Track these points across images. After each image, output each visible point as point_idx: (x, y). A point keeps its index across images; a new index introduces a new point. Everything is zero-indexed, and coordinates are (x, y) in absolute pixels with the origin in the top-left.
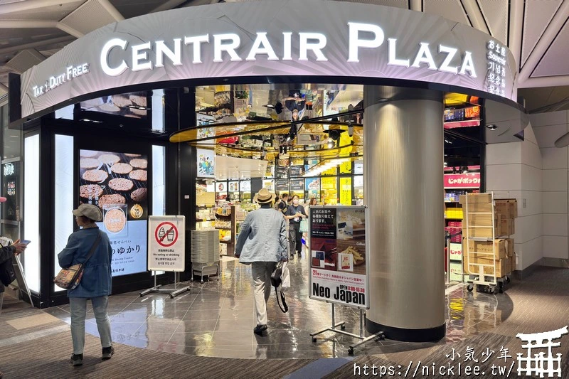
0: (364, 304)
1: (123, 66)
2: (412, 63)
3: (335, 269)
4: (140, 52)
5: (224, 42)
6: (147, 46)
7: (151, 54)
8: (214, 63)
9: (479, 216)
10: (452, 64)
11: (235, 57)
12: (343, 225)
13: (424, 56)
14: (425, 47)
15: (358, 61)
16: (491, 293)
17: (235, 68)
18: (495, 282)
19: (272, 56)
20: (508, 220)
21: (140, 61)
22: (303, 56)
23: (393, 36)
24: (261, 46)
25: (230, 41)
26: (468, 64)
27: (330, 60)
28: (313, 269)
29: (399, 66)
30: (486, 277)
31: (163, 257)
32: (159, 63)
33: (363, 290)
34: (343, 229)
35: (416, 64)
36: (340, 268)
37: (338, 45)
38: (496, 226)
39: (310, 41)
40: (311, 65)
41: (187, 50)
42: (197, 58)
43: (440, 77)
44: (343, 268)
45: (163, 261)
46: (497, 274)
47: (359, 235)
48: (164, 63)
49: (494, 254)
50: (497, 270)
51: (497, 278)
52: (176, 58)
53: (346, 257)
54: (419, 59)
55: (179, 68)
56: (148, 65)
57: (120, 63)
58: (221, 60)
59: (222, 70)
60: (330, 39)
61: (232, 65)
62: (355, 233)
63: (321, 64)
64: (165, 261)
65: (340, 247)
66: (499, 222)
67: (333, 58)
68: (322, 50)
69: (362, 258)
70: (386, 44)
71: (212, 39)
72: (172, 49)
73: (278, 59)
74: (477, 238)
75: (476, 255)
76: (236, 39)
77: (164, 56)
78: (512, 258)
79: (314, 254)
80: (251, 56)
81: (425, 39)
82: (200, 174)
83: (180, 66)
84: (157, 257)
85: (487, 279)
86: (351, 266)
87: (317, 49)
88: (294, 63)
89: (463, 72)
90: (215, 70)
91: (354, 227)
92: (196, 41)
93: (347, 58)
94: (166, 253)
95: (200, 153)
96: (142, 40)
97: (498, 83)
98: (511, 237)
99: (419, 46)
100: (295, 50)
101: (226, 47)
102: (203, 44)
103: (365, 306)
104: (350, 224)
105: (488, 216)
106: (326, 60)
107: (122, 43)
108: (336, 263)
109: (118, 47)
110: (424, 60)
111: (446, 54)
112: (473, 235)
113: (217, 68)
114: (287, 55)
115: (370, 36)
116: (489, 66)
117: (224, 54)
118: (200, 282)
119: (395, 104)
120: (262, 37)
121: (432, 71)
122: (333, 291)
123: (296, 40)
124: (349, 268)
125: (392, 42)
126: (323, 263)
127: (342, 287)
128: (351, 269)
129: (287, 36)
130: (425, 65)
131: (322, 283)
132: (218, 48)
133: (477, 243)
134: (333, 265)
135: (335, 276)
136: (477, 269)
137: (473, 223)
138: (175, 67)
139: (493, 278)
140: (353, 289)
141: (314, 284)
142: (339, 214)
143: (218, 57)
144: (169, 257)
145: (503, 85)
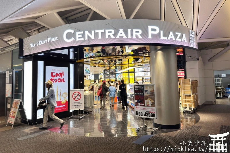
0: (155, 117)
1: (73, 39)
2: (168, 38)
3: (144, 106)
4: (79, 34)
5: (109, 32)
6: (82, 32)
7: (83, 35)
8: (105, 39)
9: (186, 87)
10: (180, 38)
11: (113, 37)
12: (146, 91)
13: (171, 36)
14: (171, 33)
15: (151, 38)
16: (191, 114)
17: (112, 40)
18: (193, 110)
19: (125, 37)
20: (195, 88)
21: (79, 38)
22: (134, 37)
23: (162, 30)
24: (121, 33)
25: (111, 32)
26: (184, 38)
27: (143, 38)
28: (136, 106)
29: (164, 39)
30: (189, 108)
31: (75, 105)
32: (86, 38)
33: (154, 112)
34: (146, 92)
35: (169, 39)
36: (146, 105)
37: (145, 33)
38: (192, 90)
39: (137, 32)
40: (137, 39)
41: (96, 35)
42: (100, 37)
43: (176, 42)
44: (147, 105)
45: (75, 106)
46: (193, 107)
47: (152, 94)
48: (88, 38)
49: (192, 100)
50: (193, 105)
51: (193, 108)
52: (92, 37)
53: (148, 102)
54: (170, 37)
55: (93, 40)
56: (83, 39)
57: (72, 38)
58: (108, 38)
59: (108, 41)
60: (143, 31)
61: (111, 40)
62: (151, 93)
63: (140, 39)
64: (76, 106)
65: (145, 98)
66: (193, 89)
67: (144, 37)
68: (140, 35)
69: (154, 102)
70: (160, 33)
71: (105, 31)
72: (91, 34)
73: (126, 37)
74: (186, 94)
75: (185, 100)
76: (113, 31)
77: (88, 36)
78: (197, 101)
79: (136, 101)
80: (118, 37)
81: (171, 31)
82: (85, 74)
83: (94, 39)
84: (73, 105)
85: (190, 108)
86: (150, 104)
87: (139, 34)
88: (131, 39)
89: (183, 41)
90: (106, 41)
91: (150, 91)
92: (100, 32)
93: (148, 37)
94: (76, 103)
95: (85, 66)
96: (80, 31)
97: (193, 43)
98: (196, 94)
99: (170, 33)
100: (132, 35)
101: (110, 34)
102: (102, 33)
103: (155, 118)
104: (149, 90)
105: (189, 87)
106: (142, 38)
107: (72, 31)
108: (144, 104)
109: (70, 33)
110: (171, 37)
111: (178, 35)
112: (184, 93)
113: (106, 40)
114: (129, 36)
115: (155, 30)
116: (190, 38)
117: (109, 36)
118: (87, 114)
119: (161, 51)
120: (121, 31)
121: (174, 41)
122: (144, 113)
123: (132, 31)
124: (149, 105)
125: (162, 32)
126: (139, 104)
127: (147, 112)
128: (150, 106)
129: (129, 30)
130: (171, 39)
131: (139, 111)
132: (107, 34)
133: (186, 96)
134: (143, 104)
135: (144, 108)
136: (186, 105)
137: (184, 89)
138: (92, 40)
139: (192, 108)
140: (151, 112)
141: (137, 111)
142: (145, 87)
143: (107, 37)
144: (78, 105)
145: (194, 44)
